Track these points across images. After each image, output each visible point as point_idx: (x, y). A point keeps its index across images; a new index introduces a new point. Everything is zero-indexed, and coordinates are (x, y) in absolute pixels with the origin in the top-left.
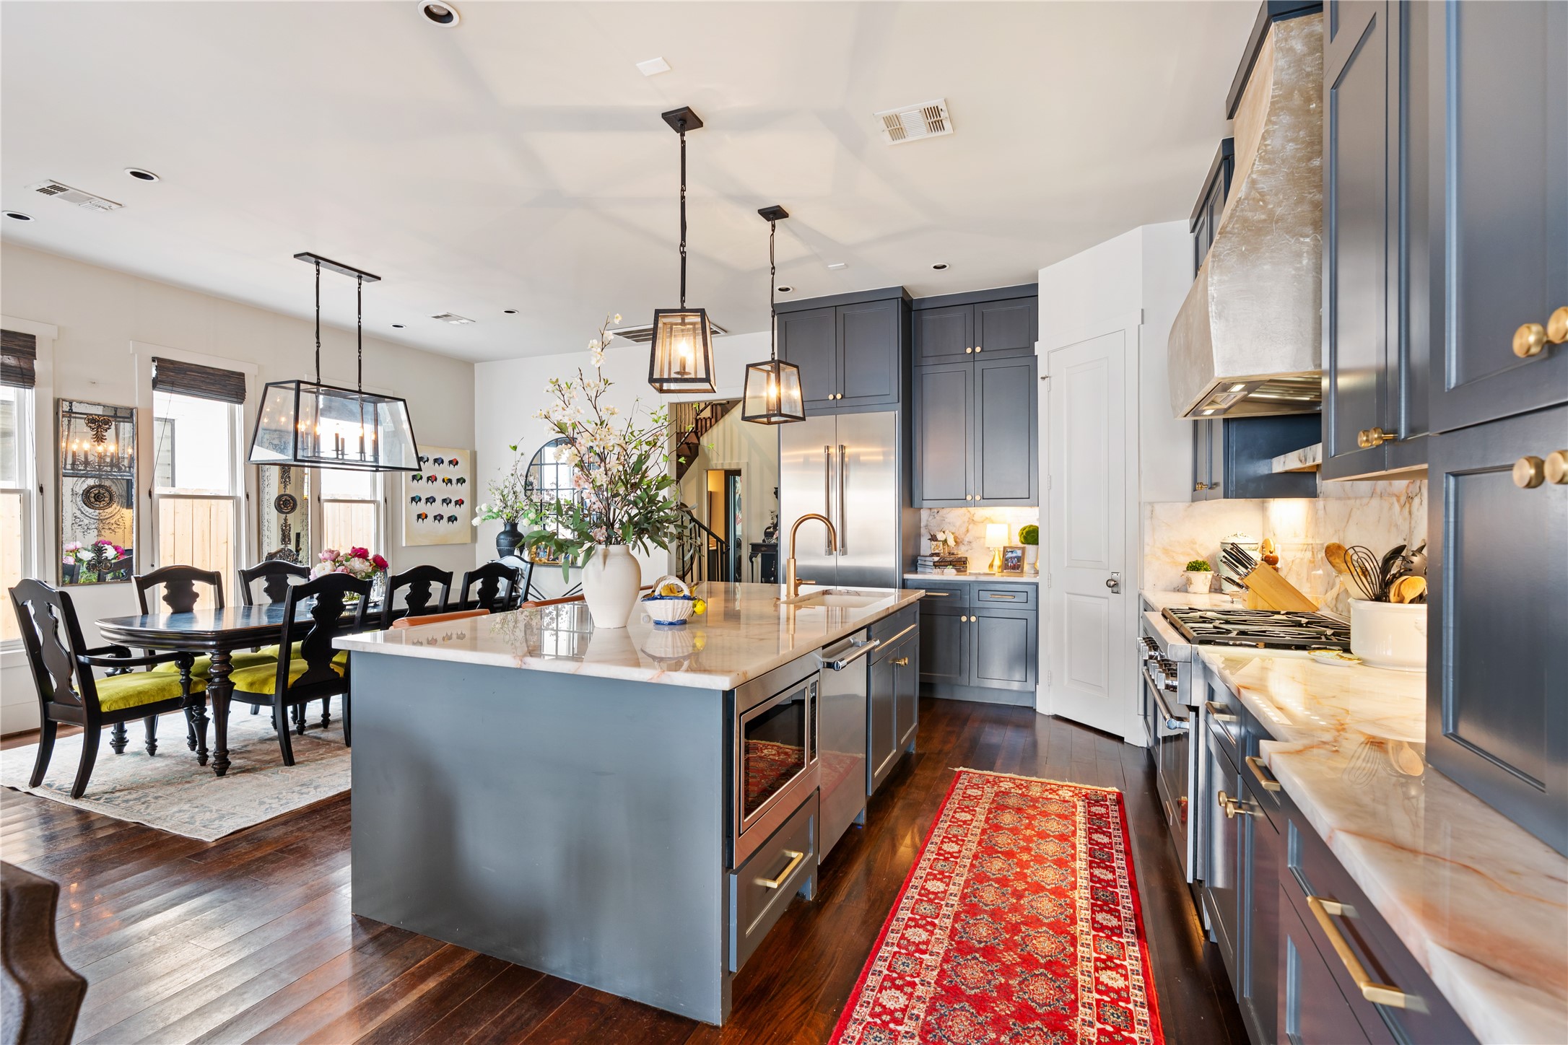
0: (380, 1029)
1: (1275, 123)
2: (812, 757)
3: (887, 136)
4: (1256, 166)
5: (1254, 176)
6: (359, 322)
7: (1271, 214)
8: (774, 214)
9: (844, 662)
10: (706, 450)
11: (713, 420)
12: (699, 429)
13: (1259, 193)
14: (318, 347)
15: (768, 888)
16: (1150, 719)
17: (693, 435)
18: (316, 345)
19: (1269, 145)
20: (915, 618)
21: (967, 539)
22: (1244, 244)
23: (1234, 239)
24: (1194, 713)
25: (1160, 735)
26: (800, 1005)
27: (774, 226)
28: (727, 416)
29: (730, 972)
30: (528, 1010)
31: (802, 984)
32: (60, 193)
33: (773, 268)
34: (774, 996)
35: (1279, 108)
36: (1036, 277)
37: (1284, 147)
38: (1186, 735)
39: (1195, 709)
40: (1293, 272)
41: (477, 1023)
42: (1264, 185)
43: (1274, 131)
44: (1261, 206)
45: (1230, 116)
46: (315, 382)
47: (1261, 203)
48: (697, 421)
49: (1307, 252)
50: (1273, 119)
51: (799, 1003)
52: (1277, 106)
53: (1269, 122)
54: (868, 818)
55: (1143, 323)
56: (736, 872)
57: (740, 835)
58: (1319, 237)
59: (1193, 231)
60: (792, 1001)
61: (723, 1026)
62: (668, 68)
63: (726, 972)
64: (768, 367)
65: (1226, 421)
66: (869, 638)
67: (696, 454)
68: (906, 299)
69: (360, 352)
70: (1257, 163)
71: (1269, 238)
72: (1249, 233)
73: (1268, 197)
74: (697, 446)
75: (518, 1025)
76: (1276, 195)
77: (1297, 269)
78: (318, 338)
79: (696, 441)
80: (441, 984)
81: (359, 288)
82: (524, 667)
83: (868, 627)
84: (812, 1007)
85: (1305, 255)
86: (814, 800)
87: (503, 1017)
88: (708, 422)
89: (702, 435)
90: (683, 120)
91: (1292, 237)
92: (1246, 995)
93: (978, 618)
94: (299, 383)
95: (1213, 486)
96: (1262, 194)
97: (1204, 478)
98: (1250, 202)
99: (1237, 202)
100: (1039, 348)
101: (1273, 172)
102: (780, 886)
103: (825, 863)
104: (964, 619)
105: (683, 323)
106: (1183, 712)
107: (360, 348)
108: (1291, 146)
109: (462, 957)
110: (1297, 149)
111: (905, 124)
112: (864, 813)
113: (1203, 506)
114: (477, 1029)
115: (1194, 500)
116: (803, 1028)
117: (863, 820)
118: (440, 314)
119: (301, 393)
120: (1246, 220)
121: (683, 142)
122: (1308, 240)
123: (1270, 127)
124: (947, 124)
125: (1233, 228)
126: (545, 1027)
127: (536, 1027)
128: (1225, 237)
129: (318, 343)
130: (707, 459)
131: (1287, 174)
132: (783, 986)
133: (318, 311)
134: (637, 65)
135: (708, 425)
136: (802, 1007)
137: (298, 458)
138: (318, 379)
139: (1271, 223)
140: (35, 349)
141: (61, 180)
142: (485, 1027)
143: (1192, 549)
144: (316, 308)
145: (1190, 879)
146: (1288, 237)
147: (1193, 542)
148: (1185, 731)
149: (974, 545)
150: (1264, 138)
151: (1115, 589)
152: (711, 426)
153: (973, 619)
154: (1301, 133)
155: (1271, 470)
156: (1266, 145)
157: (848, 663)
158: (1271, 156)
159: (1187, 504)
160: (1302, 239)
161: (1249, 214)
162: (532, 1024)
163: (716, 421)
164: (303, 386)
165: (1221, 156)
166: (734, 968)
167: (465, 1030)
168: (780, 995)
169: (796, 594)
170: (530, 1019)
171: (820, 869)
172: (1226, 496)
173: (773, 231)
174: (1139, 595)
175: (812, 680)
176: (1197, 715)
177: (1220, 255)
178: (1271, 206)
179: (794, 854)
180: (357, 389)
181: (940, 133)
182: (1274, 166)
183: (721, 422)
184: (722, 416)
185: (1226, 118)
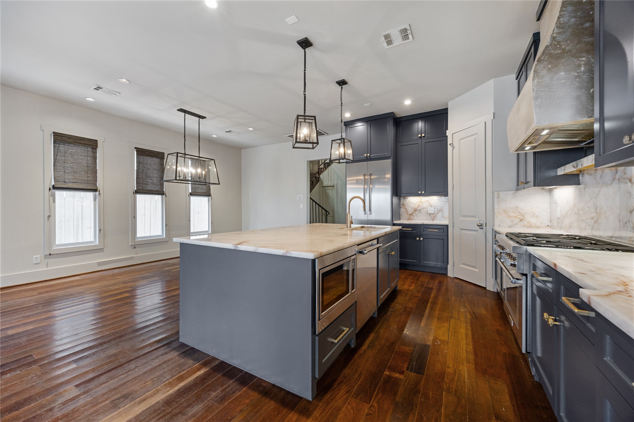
0: (179, 390)
1: (564, 11)
2: (353, 289)
3: (385, 44)
4: (555, 31)
5: (554, 35)
6: (199, 133)
7: (564, 50)
8: (342, 83)
9: (366, 252)
10: (322, 180)
11: (324, 169)
12: (320, 172)
13: (557, 42)
14: (185, 141)
15: (333, 343)
16: (499, 280)
17: (317, 174)
18: (184, 141)
19: (561, 21)
20: (398, 237)
21: (419, 209)
22: (550, 64)
23: (545, 63)
24: (525, 277)
25: (505, 287)
26: (345, 394)
27: (342, 87)
28: (329, 167)
29: (316, 378)
30: (236, 386)
31: (347, 384)
32: (101, 90)
33: (342, 103)
34: (335, 388)
35: (566, 4)
36: (447, 104)
37: (569, 20)
38: (521, 287)
39: (526, 275)
40: (576, 74)
41: (215, 391)
42: (559, 39)
43: (564, 15)
44: (558, 47)
45: (538, 19)
46: (184, 153)
47: (558, 46)
48: (319, 169)
49: (584, 64)
50: (564, 9)
51: (345, 393)
52: (565, 3)
53: (561, 11)
54: (378, 315)
55: (494, 118)
56: (317, 335)
57: (319, 320)
58: (590, 57)
59: (517, 79)
60: (342, 392)
61: (312, 400)
62: (298, 20)
63: (313, 377)
64: (339, 141)
65: (535, 153)
66: (378, 243)
67: (318, 181)
68: (395, 117)
69: (199, 143)
70: (555, 29)
71: (563, 60)
72: (552, 59)
73: (562, 43)
74: (319, 178)
75: (231, 392)
76: (566, 41)
77: (578, 73)
78: (185, 138)
79: (318, 176)
80: (205, 372)
81: (199, 121)
82: (237, 249)
83: (378, 239)
84: (350, 396)
85: (583, 66)
86: (354, 306)
87: (225, 388)
88: (323, 169)
89: (320, 174)
90: (305, 44)
91: (575, 59)
92: (562, 414)
93: (423, 238)
94: (177, 153)
95: (527, 183)
96: (559, 42)
97: (522, 179)
98: (553, 46)
99: (546, 47)
100: (449, 133)
101: (564, 32)
102: (338, 342)
103: (359, 332)
104: (418, 239)
105: (305, 122)
106: (519, 276)
107: (199, 142)
108: (573, 20)
109: (215, 362)
110: (576, 21)
111: (393, 38)
112: (376, 313)
113: (522, 192)
114: (215, 393)
115: (517, 190)
116: (346, 405)
117: (376, 316)
118: (228, 131)
119: (178, 157)
120: (551, 54)
121: (305, 52)
122: (584, 59)
123: (562, 13)
124: (410, 36)
125: (544, 58)
126: (241, 395)
127: (238, 394)
128: (540, 62)
129: (185, 140)
130: (322, 183)
131: (572, 32)
132: (339, 384)
133: (185, 129)
134: (286, 20)
135: (323, 170)
136: (346, 395)
137: (177, 179)
138: (185, 152)
139: (564, 53)
140: (97, 144)
141: (101, 85)
142: (218, 392)
143: (517, 210)
144: (184, 128)
145: (524, 351)
146: (573, 59)
147: (517, 208)
148: (520, 285)
149: (422, 211)
150: (559, 18)
151: (481, 227)
152: (324, 171)
153: (421, 239)
154: (578, 13)
155: (557, 174)
156: (560, 21)
157: (368, 252)
158: (563, 25)
159: (514, 192)
160: (581, 59)
161: (553, 51)
162: (237, 392)
163: (326, 169)
164: (179, 155)
165: (532, 40)
166: (317, 376)
167: (210, 393)
168: (337, 388)
169: (350, 227)
170: (235, 390)
171: (357, 335)
172: (534, 186)
173: (342, 89)
174: (493, 229)
175: (353, 258)
176: (527, 278)
177: (537, 70)
178: (563, 47)
179: (345, 329)
180: (198, 156)
181: (407, 41)
182: (564, 30)
183: (327, 169)
184: (328, 167)
185: (536, 20)
